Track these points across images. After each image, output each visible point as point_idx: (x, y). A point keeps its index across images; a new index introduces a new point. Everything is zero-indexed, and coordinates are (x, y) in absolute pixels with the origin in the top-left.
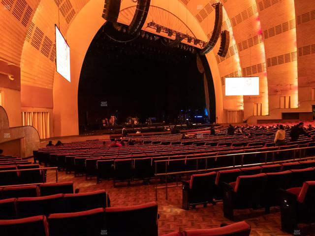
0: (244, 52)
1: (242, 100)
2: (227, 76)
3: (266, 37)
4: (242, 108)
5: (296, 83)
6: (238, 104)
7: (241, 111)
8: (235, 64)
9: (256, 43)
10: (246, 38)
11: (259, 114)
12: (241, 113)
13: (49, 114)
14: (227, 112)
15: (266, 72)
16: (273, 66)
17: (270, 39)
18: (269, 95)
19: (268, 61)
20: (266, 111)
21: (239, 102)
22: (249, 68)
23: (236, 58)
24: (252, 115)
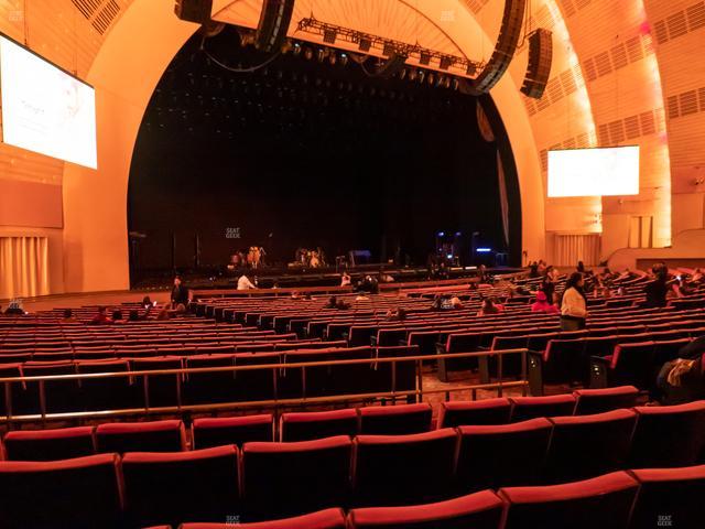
0: (603, 82)
1: (598, 208)
2: (556, 148)
3: (661, 39)
4: (598, 228)
6: (588, 219)
7: (596, 236)
8: (579, 114)
9: (636, 56)
10: (606, 46)
11: (645, 244)
12: (596, 240)
13: (46, 240)
14: (554, 238)
15: (664, 132)
16: (686, 118)
17: (672, 44)
18: (675, 193)
19: (671, 102)
20: (664, 236)
21: (591, 214)
22: (616, 125)
23: (582, 99)
24: (625, 246)
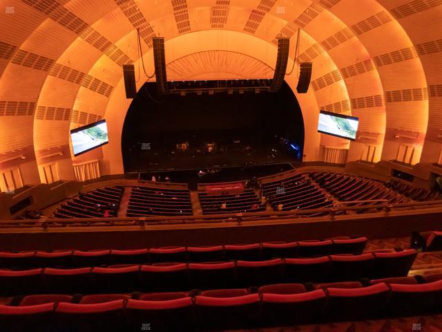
5: (423, 129)
9: (369, 69)
10: (352, 63)
11: (370, 160)
13: (98, 163)
14: (324, 149)
15: (384, 107)
16: (395, 103)
17: (384, 67)
19: (388, 94)
22: (361, 99)
24: (359, 159)
